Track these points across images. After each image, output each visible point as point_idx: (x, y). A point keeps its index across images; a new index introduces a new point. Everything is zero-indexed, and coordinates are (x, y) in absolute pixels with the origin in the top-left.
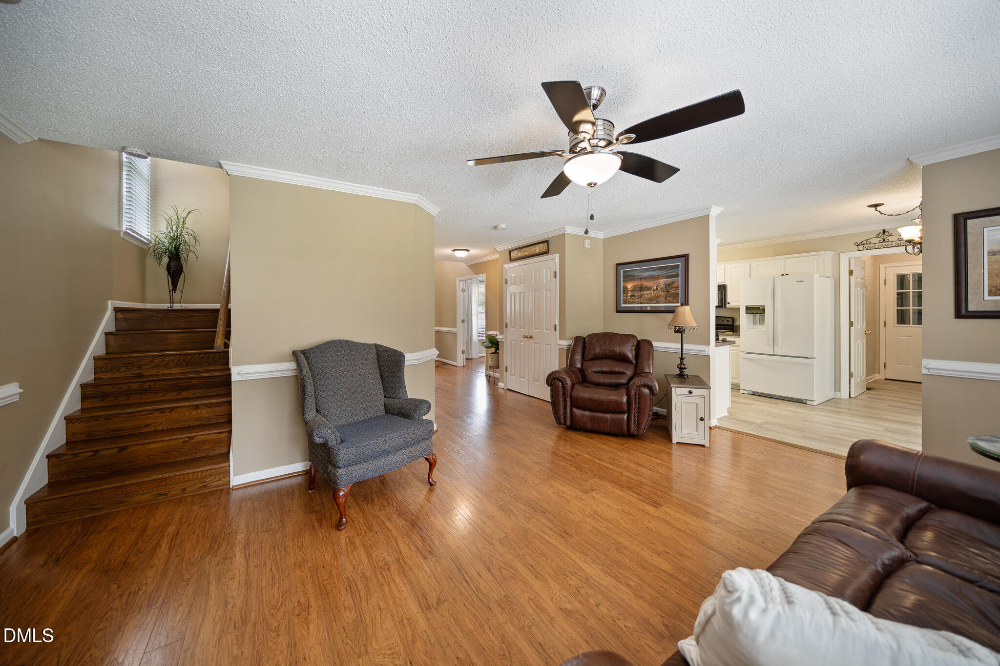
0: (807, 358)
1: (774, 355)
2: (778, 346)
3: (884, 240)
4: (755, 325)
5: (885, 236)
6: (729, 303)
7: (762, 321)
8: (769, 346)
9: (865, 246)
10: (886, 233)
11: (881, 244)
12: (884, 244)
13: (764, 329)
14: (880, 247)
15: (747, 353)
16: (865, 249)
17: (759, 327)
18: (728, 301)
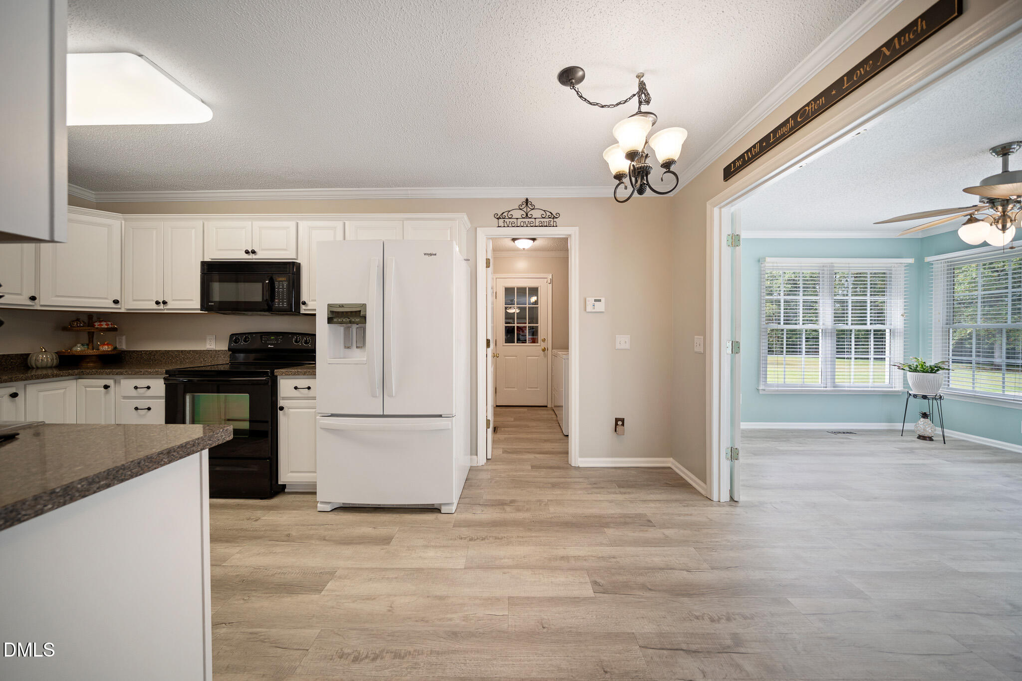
0: (440, 416)
1: (383, 416)
2: (391, 396)
3: (527, 215)
4: (347, 350)
5: (529, 209)
6: (304, 303)
7: (362, 343)
8: (374, 396)
9: (506, 220)
10: (529, 205)
11: (524, 220)
12: (526, 220)
13: (365, 359)
14: (522, 224)
15: (332, 415)
16: (506, 225)
17: (357, 355)
18: (304, 297)
